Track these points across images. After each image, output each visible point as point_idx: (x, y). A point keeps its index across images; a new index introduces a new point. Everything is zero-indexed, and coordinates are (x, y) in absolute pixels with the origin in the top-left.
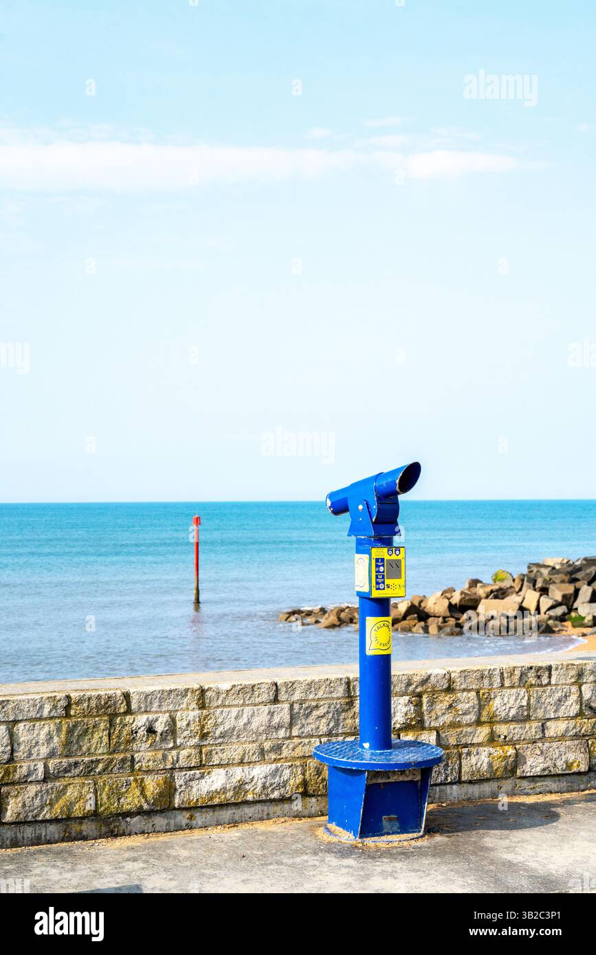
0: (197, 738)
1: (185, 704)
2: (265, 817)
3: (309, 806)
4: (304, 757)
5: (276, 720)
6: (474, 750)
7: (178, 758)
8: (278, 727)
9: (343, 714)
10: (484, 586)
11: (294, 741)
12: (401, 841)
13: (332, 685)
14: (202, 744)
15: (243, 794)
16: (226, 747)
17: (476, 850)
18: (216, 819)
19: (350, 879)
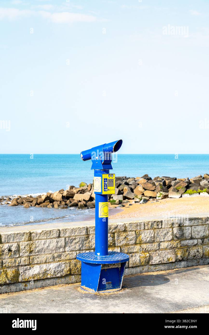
0: (28, 253)
1: (23, 239)
2: (55, 284)
3: (71, 279)
4: (70, 259)
5: (59, 244)
6: (134, 255)
7: (20, 261)
8: (60, 247)
9: (85, 242)
10: (76, 188)
11: (66, 253)
12: (113, 292)
13: (81, 230)
14: (30, 255)
15: (46, 275)
16: (40, 256)
17: (144, 294)
18: (35, 286)
19: (101, 308)
